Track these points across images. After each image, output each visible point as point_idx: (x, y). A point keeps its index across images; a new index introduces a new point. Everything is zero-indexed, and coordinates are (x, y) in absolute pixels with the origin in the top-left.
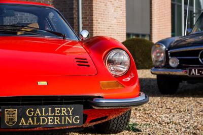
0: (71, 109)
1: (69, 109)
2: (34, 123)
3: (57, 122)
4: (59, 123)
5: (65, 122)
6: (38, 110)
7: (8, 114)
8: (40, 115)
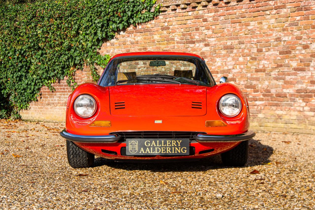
0: (179, 142)
1: (178, 141)
2: (150, 152)
3: (168, 151)
4: (170, 152)
5: (175, 151)
6: (153, 141)
7: (131, 144)
8: (155, 145)
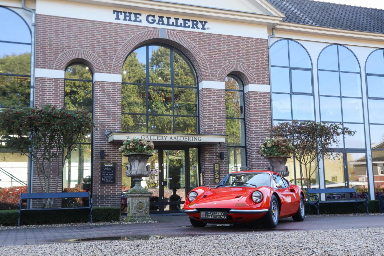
0: (222, 213)
2: (210, 217)
3: (218, 217)
7: (202, 214)
8: (212, 215)
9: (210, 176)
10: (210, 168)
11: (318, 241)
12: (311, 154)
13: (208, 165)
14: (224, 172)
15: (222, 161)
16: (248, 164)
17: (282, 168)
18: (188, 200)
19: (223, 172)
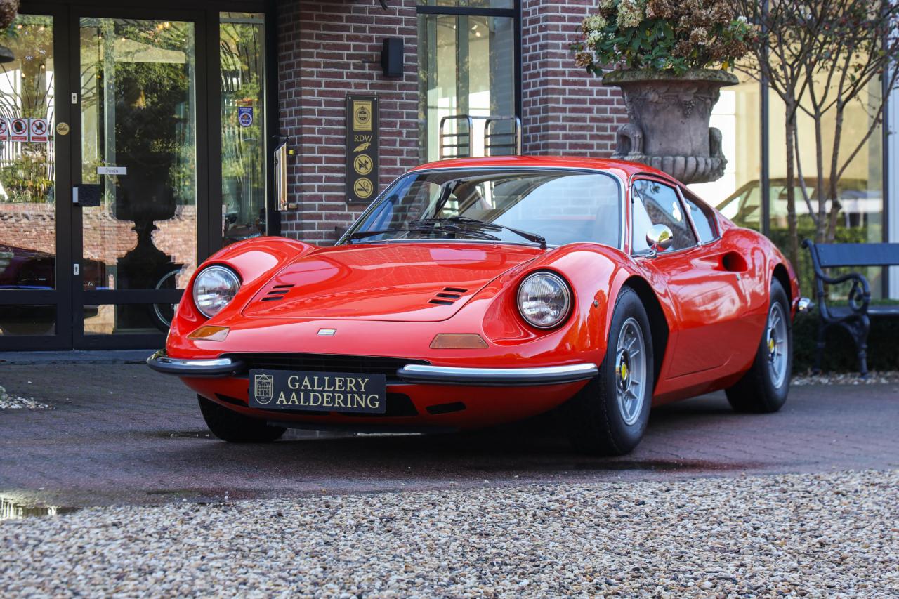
9: (329, 160)
10: (329, 122)
11: (822, 544)
12: (848, 59)
13: (319, 104)
14: (403, 143)
15: (392, 87)
16: (527, 103)
17: (692, 138)
18: (189, 308)
19: (394, 143)
